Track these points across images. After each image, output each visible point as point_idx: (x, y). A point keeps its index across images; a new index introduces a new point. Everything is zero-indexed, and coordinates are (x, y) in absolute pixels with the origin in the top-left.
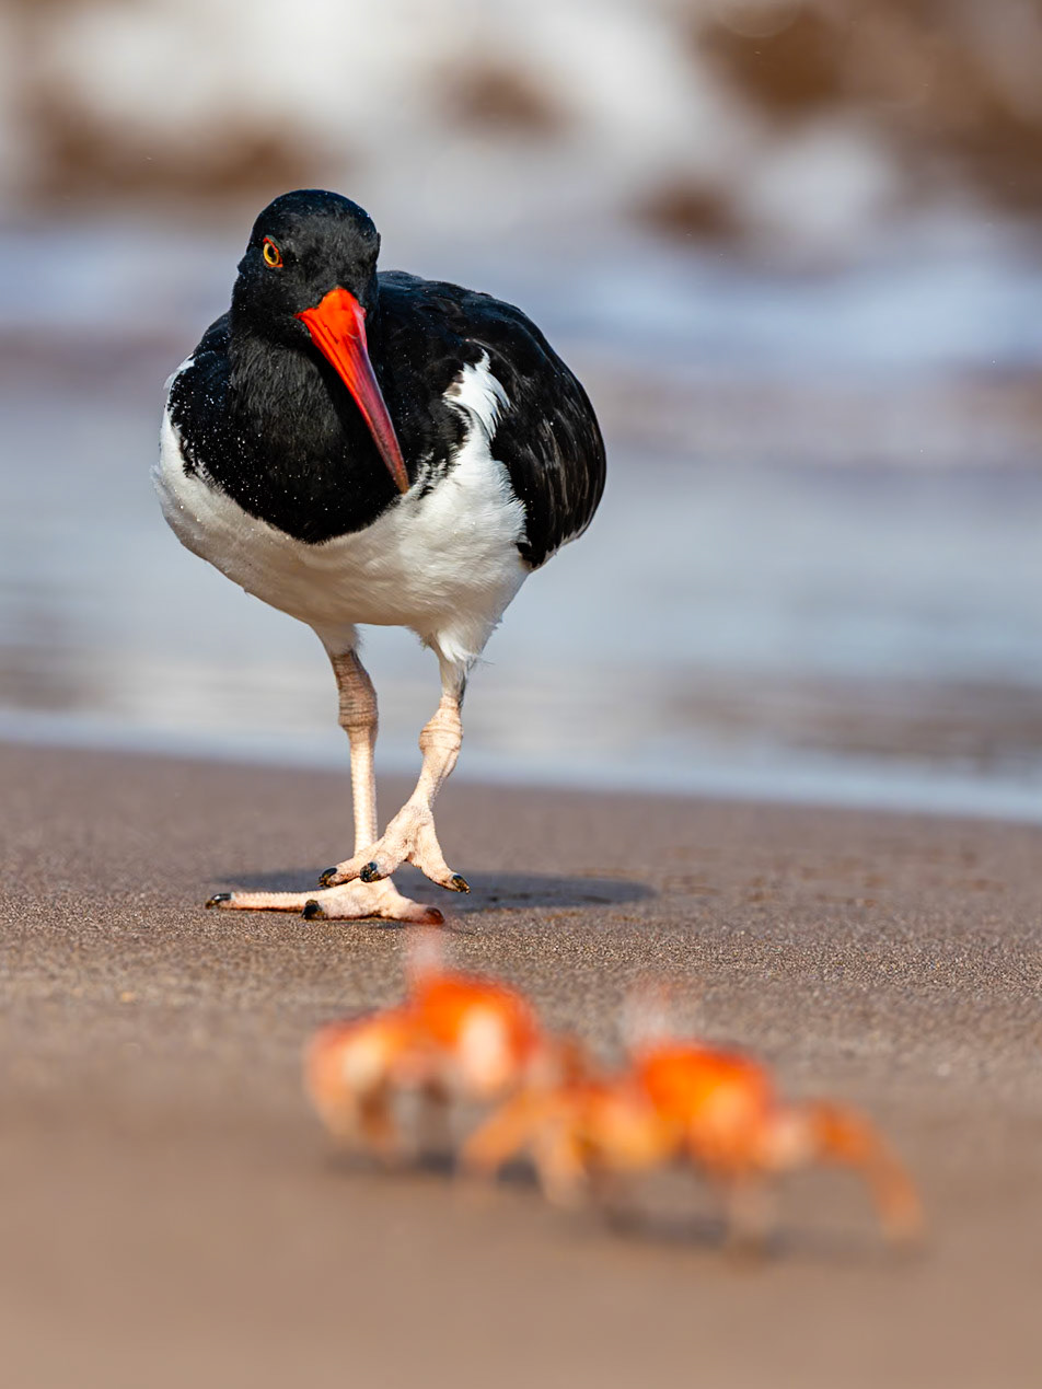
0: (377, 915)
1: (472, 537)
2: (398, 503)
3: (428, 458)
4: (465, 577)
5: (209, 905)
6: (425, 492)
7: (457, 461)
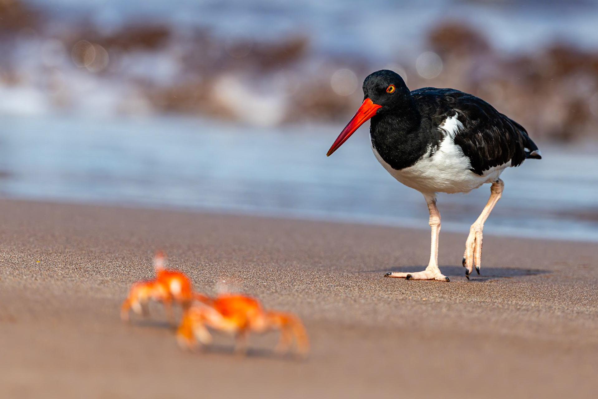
0: (434, 279)
1: (451, 167)
2: (422, 158)
3: (431, 146)
4: (453, 178)
5: (385, 276)
6: (431, 155)
7: (441, 146)
